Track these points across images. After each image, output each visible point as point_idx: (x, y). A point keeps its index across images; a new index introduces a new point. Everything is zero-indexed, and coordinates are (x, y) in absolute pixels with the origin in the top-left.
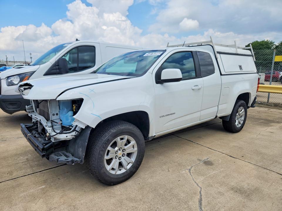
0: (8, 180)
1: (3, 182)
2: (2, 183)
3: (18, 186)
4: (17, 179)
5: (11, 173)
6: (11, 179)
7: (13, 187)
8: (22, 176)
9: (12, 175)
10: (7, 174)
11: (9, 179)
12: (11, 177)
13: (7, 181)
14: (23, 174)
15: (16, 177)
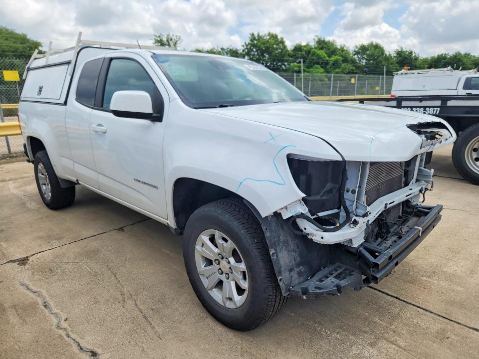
0: (458, 323)
1: (469, 328)
2: (472, 326)
3: (452, 303)
4: (443, 315)
5: (441, 336)
6: (451, 322)
7: (461, 305)
8: (432, 312)
9: (443, 330)
10: (447, 338)
11: (455, 324)
12: (449, 326)
13: (461, 322)
14: (425, 315)
15: (442, 319)
